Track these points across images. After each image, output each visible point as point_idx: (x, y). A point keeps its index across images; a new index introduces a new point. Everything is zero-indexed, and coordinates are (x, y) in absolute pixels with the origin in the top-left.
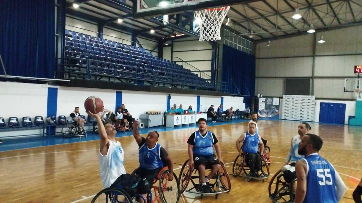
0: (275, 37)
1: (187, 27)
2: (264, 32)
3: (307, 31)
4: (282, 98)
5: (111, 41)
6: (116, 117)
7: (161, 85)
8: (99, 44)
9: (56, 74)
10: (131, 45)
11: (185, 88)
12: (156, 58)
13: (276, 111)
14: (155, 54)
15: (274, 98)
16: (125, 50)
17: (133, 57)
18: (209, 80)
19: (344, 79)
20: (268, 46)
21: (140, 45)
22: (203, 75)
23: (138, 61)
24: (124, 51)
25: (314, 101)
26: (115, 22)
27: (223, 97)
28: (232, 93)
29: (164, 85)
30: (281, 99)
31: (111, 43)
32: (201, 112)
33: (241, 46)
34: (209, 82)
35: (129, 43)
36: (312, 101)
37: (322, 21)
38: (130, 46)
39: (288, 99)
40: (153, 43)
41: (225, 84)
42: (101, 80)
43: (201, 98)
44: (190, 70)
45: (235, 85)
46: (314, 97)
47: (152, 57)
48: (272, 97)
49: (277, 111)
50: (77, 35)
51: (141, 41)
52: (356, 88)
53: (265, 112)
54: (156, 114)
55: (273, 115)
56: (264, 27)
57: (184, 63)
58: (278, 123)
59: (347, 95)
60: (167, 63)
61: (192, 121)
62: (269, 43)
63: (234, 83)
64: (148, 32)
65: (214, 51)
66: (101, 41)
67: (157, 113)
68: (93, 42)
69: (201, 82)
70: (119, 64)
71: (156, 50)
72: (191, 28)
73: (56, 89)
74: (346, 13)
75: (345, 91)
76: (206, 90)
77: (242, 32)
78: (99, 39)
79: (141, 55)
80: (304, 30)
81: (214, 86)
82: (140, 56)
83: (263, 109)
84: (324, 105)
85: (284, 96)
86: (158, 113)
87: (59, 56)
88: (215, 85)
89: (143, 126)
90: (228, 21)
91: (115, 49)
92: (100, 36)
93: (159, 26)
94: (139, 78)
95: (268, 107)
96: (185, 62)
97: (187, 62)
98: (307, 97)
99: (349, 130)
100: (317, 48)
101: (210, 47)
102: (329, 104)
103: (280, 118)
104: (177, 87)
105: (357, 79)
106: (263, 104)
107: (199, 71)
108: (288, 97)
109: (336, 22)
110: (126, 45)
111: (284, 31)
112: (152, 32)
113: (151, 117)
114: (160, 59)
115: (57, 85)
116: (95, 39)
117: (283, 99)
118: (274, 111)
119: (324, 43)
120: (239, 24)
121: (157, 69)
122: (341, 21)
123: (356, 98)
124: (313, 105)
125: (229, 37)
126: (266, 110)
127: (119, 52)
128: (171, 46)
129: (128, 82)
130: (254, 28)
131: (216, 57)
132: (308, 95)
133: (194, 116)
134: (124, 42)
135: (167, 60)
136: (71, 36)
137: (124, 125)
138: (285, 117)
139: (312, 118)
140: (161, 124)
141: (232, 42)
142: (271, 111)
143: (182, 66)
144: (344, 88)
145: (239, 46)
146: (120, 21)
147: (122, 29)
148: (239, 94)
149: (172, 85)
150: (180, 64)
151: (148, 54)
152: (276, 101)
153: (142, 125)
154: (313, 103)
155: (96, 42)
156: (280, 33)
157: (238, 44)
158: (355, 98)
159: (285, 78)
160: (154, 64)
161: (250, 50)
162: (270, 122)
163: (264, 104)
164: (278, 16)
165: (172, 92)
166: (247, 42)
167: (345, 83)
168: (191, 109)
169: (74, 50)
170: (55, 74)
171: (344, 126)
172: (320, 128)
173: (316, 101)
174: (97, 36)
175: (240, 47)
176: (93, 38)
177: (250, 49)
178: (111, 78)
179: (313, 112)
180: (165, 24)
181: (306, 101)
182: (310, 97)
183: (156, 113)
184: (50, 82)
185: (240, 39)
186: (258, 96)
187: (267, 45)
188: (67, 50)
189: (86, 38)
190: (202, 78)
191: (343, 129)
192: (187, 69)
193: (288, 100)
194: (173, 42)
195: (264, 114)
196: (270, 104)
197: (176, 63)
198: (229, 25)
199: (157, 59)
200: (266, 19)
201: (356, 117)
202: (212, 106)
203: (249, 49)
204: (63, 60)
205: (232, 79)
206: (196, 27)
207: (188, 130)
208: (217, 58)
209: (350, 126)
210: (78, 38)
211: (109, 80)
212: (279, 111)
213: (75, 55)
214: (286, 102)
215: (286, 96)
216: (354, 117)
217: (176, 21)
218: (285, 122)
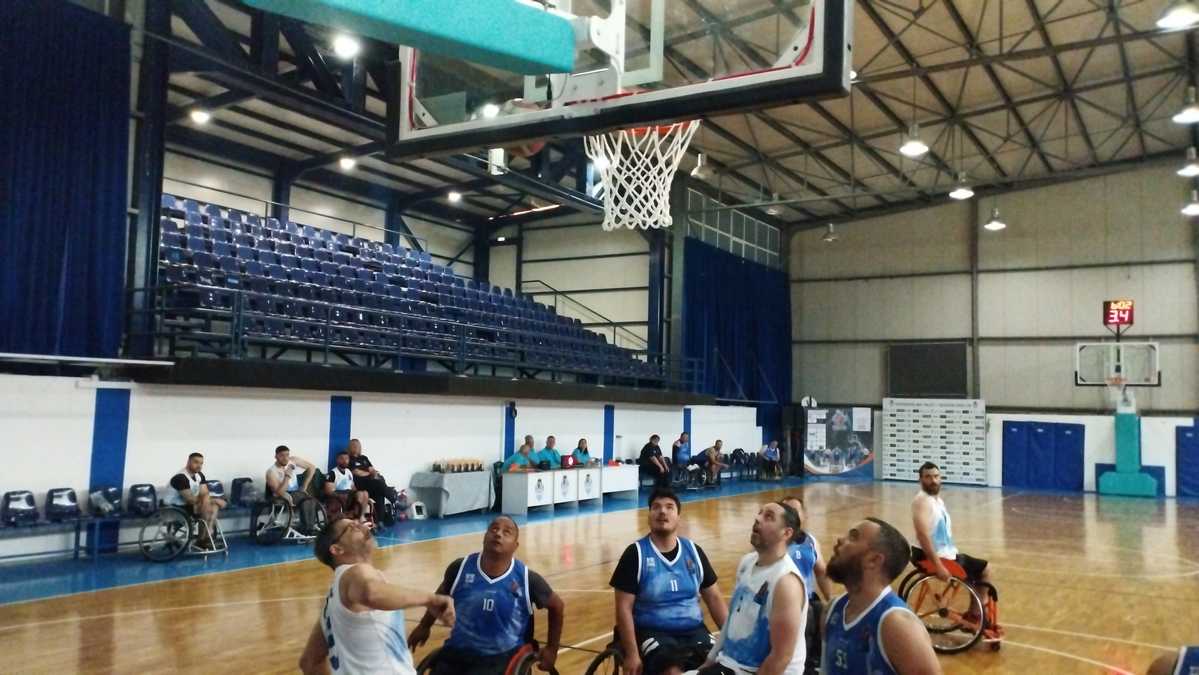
0: (847, 214)
1: (568, 181)
2: (813, 196)
3: (946, 194)
4: (879, 407)
5: (318, 230)
6: (331, 484)
7: (485, 372)
8: (276, 240)
9: (127, 341)
10: (382, 241)
11: (565, 379)
12: (466, 281)
13: (862, 454)
14: (462, 270)
15: (855, 410)
16: (363, 259)
17: (391, 281)
18: (642, 352)
19: (1074, 344)
20: (830, 240)
21: (414, 242)
22: (621, 336)
23: (405, 295)
24: (359, 263)
25: (981, 417)
26: (330, 167)
27: (688, 407)
28: (720, 394)
29: (494, 372)
30: (877, 413)
31: (317, 235)
32: (618, 461)
33: (743, 242)
34: (644, 358)
35: (378, 236)
36: (977, 417)
37: (992, 160)
38: (380, 244)
39: (899, 411)
40: (458, 235)
41: (696, 365)
42: (280, 358)
43: (617, 413)
44: (578, 321)
45: (728, 368)
46: (981, 404)
47: (453, 280)
48: (848, 407)
49: (866, 451)
50: (203, 210)
51: (416, 226)
52: (1113, 375)
53: (827, 456)
54: (466, 470)
55: (854, 465)
56: (812, 180)
57: (559, 297)
58: (871, 494)
59: (1086, 397)
60: (502, 301)
61: (588, 491)
62: (832, 230)
63: (725, 362)
64: (439, 200)
65: (657, 257)
66: (284, 228)
67: (470, 468)
68: (256, 232)
69: (615, 359)
70: (343, 306)
71: (468, 257)
72: (581, 186)
73: (126, 393)
74: (1066, 137)
75: (1077, 384)
76: (632, 385)
77: (742, 198)
78: (278, 223)
79: (418, 274)
80: (939, 191)
81: (658, 373)
82: (413, 278)
83: (821, 448)
84: (1014, 430)
85: (886, 402)
86: (475, 468)
87: (140, 281)
88: (661, 371)
89: (424, 511)
90: (699, 164)
91: (329, 256)
92: (279, 213)
93: (474, 178)
94: (410, 351)
95: (837, 439)
96: (563, 293)
97: (569, 296)
98: (959, 405)
99: (1098, 509)
100: (982, 245)
101: (644, 246)
102: (1030, 427)
103: (876, 475)
104: (540, 377)
105: (1113, 344)
106: (819, 430)
107: (610, 324)
108: (897, 404)
109: (1035, 165)
110: (366, 241)
111: (876, 193)
112: (454, 197)
113: (449, 482)
114: (478, 288)
115: (128, 381)
116: (263, 222)
117: (884, 412)
118: (856, 451)
119: (1002, 232)
120: (734, 173)
121: (472, 318)
122: (1053, 161)
123: (1115, 403)
124: (980, 431)
125: (704, 215)
126: (832, 449)
127: (343, 266)
128: (517, 242)
129: (373, 363)
130: (781, 183)
131: (662, 277)
132: (964, 397)
133: (594, 473)
134: (361, 233)
135: (503, 291)
136: (181, 215)
137: (357, 512)
138: (893, 470)
139: (980, 475)
140: (486, 506)
141: (712, 229)
142: (846, 452)
143: (553, 309)
144: (1076, 373)
145: (736, 243)
146: (347, 165)
147: (354, 190)
148: (741, 398)
149: (522, 371)
150: (547, 301)
151: (440, 269)
152: (861, 419)
153: (419, 510)
154: (980, 422)
155: (268, 234)
156: (866, 200)
157: (734, 235)
158: (1111, 407)
159: (884, 345)
160: (459, 302)
161: (770, 254)
162: (844, 490)
163: (824, 430)
164: (857, 149)
165: (519, 397)
166: (762, 230)
167: (1075, 357)
168: (586, 452)
169: (190, 261)
170: (123, 344)
171: (1081, 498)
172: (1006, 504)
173: (989, 416)
174: (269, 214)
175: (741, 245)
176: (255, 219)
177: (772, 252)
178: (313, 353)
179: (980, 454)
180: (495, 172)
181: (957, 417)
182: (970, 406)
183: (467, 466)
184: (103, 372)
185: (738, 219)
186: (804, 403)
187: (825, 237)
188: (167, 261)
189: (231, 221)
190: (618, 345)
191: (1082, 508)
192: (571, 319)
193: (900, 416)
194: (521, 231)
195: (824, 461)
196: (845, 428)
197: (532, 300)
198: (702, 176)
199: (470, 285)
200: (818, 155)
201: (1119, 468)
202: (655, 438)
203: (768, 251)
204: (153, 295)
205: (716, 349)
206: (595, 183)
207: (577, 522)
208: (666, 281)
209: (1102, 498)
210: (205, 220)
211: (309, 359)
212: (871, 452)
213: (193, 277)
214: (893, 420)
215: (892, 402)
216: (1111, 468)
217: (532, 164)
218: (892, 487)
